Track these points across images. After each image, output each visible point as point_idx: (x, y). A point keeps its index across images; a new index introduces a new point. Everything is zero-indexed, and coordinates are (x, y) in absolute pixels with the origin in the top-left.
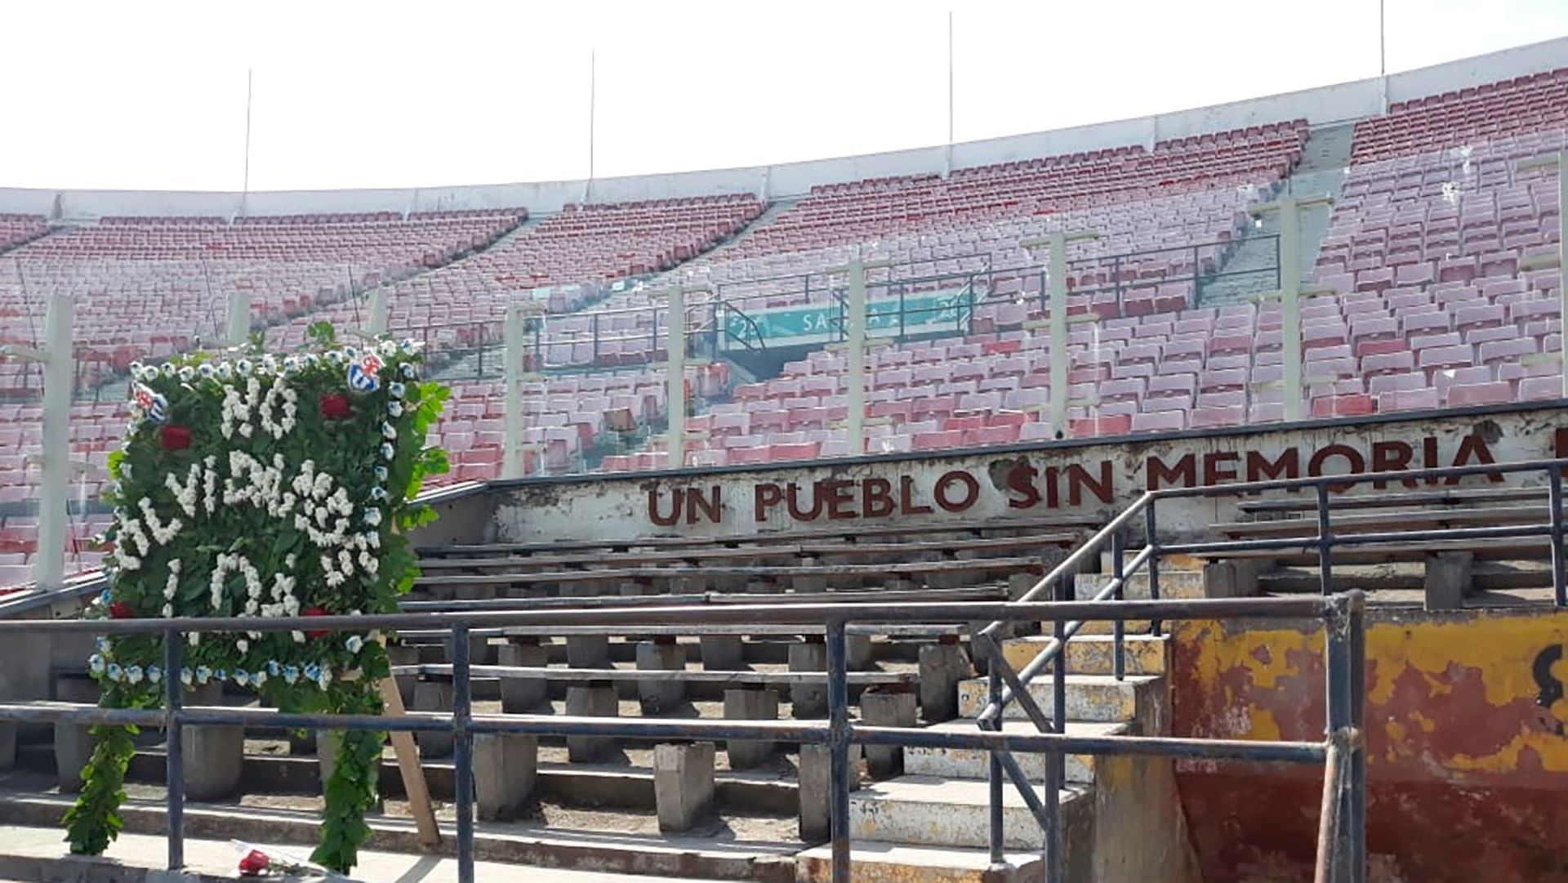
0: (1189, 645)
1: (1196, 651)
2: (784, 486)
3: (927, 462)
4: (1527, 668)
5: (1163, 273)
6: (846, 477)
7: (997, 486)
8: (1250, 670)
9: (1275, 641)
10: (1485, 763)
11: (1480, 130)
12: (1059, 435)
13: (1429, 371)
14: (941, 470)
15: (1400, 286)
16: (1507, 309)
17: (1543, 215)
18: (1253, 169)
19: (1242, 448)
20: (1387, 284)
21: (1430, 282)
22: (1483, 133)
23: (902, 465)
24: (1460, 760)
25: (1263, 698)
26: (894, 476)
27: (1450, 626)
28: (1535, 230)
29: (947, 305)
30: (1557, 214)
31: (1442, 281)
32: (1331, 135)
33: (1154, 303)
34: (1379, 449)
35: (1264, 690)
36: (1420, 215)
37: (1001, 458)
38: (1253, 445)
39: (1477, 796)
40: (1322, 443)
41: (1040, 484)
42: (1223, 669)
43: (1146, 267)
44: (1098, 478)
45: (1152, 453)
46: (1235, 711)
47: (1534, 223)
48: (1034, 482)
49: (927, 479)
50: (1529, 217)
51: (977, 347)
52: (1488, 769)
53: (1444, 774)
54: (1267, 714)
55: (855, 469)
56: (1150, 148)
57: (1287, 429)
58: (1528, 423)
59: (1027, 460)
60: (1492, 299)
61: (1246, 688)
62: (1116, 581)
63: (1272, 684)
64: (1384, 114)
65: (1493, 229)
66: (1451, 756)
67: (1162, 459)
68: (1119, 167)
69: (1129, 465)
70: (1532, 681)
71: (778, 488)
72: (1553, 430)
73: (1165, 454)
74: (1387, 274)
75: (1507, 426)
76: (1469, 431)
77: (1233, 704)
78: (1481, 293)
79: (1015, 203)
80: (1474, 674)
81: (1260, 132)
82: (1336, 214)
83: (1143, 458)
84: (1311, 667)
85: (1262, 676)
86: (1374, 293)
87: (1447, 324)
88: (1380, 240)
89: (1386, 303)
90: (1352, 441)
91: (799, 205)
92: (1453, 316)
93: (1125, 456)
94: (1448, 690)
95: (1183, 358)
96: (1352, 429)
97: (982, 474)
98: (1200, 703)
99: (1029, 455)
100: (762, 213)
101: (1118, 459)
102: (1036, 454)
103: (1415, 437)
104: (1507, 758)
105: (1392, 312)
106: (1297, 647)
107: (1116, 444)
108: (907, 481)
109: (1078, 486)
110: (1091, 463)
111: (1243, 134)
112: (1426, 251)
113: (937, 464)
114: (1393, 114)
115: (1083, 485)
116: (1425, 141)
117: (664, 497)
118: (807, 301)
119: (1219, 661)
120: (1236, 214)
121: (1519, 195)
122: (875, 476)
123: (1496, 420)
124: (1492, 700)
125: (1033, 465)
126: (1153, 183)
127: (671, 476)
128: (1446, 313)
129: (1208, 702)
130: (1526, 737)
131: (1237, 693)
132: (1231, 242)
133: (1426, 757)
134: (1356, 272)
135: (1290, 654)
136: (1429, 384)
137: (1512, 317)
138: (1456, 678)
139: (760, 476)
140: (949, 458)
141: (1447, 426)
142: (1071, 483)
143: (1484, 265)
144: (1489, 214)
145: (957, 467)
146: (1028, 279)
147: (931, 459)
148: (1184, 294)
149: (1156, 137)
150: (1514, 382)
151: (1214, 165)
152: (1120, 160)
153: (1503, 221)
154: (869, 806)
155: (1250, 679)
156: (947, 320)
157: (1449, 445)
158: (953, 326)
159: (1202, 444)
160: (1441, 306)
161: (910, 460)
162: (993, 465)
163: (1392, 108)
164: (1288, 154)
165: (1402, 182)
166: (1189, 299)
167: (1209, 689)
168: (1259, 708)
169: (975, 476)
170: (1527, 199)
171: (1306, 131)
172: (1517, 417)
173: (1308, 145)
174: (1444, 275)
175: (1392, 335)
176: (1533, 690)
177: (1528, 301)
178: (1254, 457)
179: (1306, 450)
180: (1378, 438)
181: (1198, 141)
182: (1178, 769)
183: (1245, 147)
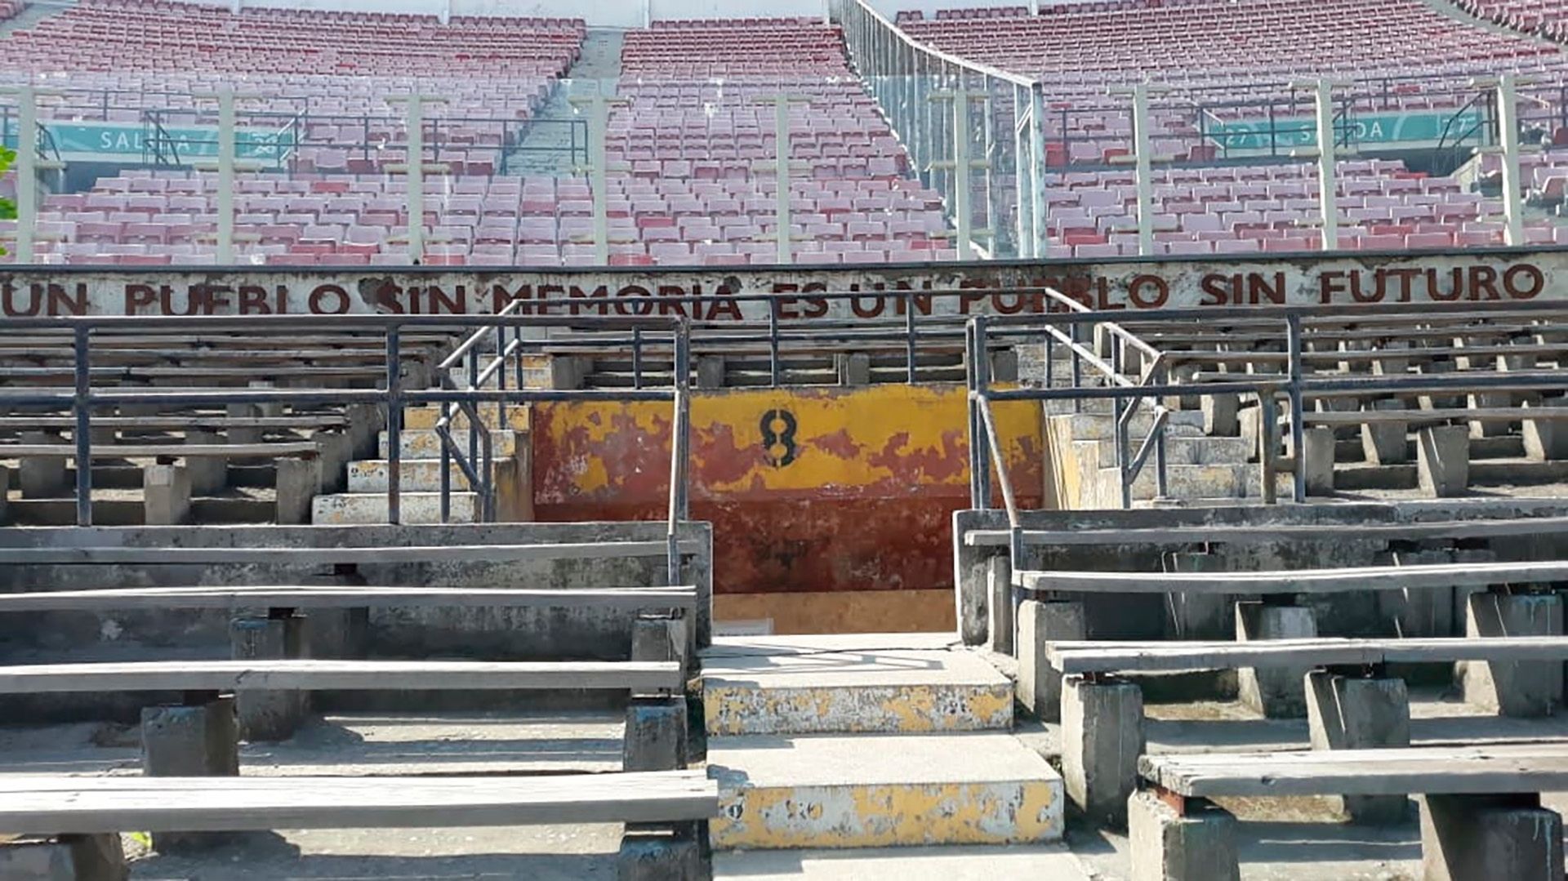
0: (545, 412)
1: (550, 416)
2: (157, 288)
3: (300, 276)
4: (757, 425)
5: (471, 140)
6: (219, 283)
7: (365, 300)
8: (587, 429)
9: (604, 409)
10: (732, 486)
11: (720, 58)
12: (417, 262)
13: (691, 243)
14: (314, 283)
15: (667, 177)
16: (743, 204)
17: (765, 135)
18: (540, 58)
19: (567, 283)
20: (657, 174)
21: (687, 177)
22: (723, 61)
23: (276, 276)
24: (719, 485)
25: (595, 449)
26: (270, 286)
27: (713, 398)
28: (760, 147)
29: (262, 141)
30: (774, 136)
31: (696, 177)
32: (603, 38)
33: (465, 166)
34: (663, 290)
35: (597, 443)
36: (678, 121)
37: (369, 276)
38: (574, 281)
39: (728, 509)
40: (624, 284)
41: (404, 300)
42: (569, 429)
43: (456, 132)
44: (454, 299)
45: (496, 282)
46: (577, 458)
47: (759, 141)
48: (398, 297)
49: (301, 290)
50: (755, 136)
51: (305, 185)
52: (735, 490)
53: (709, 495)
54: (599, 460)
55: (229, 277)
56: (444, 20)
57: (598, 271)
58: (758, 280)
59: (392, 279)
60: (732, 195)
61: (585, 442)
62: (499, 359)
63: (602, 439)
64: (647, 28)
65: (731, 142)
66: (713, 482)
67: (505, 287)
68: (415, 33)
69: (477, 291)
70: (760, 434)
71: (149, 289)
72: (771, 286)
73: (507, 284)
74: (655, 166)
75: (745, 280)
76: (721, 283)
77: (576, 453)
78: (724, 190)
79: (316, 51)
80: (727, 429)
81: (545, 24)
82: (614, 110)
83: (490, 285)
84: (627, 427)
85: (595, 433)
86: (647, 180)
87: (702, 209)
88: (650, 137)
89: (657, 190)
90: (645, 284)
91: (65, 13)
92: (706, 205)
93: (474, 283)
94: (712, 440)
95: (500, 215)
96: (643, 275)
97: (352, 289)
98: (552, 454)
99: (394, 276)
100: (16, 14)
101: (470, 285)
102: (401, 276)
103: (687, 284)
104: (746, 482)
105: (663, 197)
106: (619, 412)
107: (467, 272)
108: (282, 291)
109: (437, 303)
110: (448, 287)
111: (531, 23)
112: (684, 152)
113: (310, 278)
114: (655, 30)
115: (440, 303)
116: (679, 58)
117: (18, 292)
118: (105, 119)
119: (566, 424)
120: (529, 96)
121: (748, 117)
122: (249, 284)
123: (738, 276)
124: (739, 446)
125: (397, 284)
126: (452, 54)
127: (26, 271)
128: (701, 202)
129: (558, 453)
130: (757, 469)
131: (579, 444)
132: (528, 121)
133: (699, 484)
134: (633, 161)
135: (615, 418)
136: (692, 252)
137: (745, 210)
138: (717, 432)
139: (130, 277)
140: (322, 273)
141: (707, 278)
142: (431, 302)
143: (727, 169)
144: (728, 130)
145: (329, 281)
146: (343, 128)
147: (305, 272)
148: (492, 160)
149: (451, 11)
150: (748, 256)
151: (505, 47)
152: (417, 27)
153: (738, 136)
154: (338, 502)
155: (587, 436)
156: (266, 156)
157: (709, 290)
158: (273, 164)
159: (535, 277)
160: (697, 197)
161: (284, 272)
162: (362, 282)
163: (653, 24)
164: (569, 49)
165: (664, 91)
166: (496, 166)
167: (559, 443)
168: (593, 455)
169: (346, 289)
170: (753, 122)
171: (584, 31)
172: (751, 276)
173: (585, 44)
174: (698, 172)
175: (662, 213)
176: (760, 438)
177: (756, 200)
178: (575, 291)
179: (613, 289)
180: (662, 283)
181: (491, 22)
182: (537, 502)
183: (532, 36)
